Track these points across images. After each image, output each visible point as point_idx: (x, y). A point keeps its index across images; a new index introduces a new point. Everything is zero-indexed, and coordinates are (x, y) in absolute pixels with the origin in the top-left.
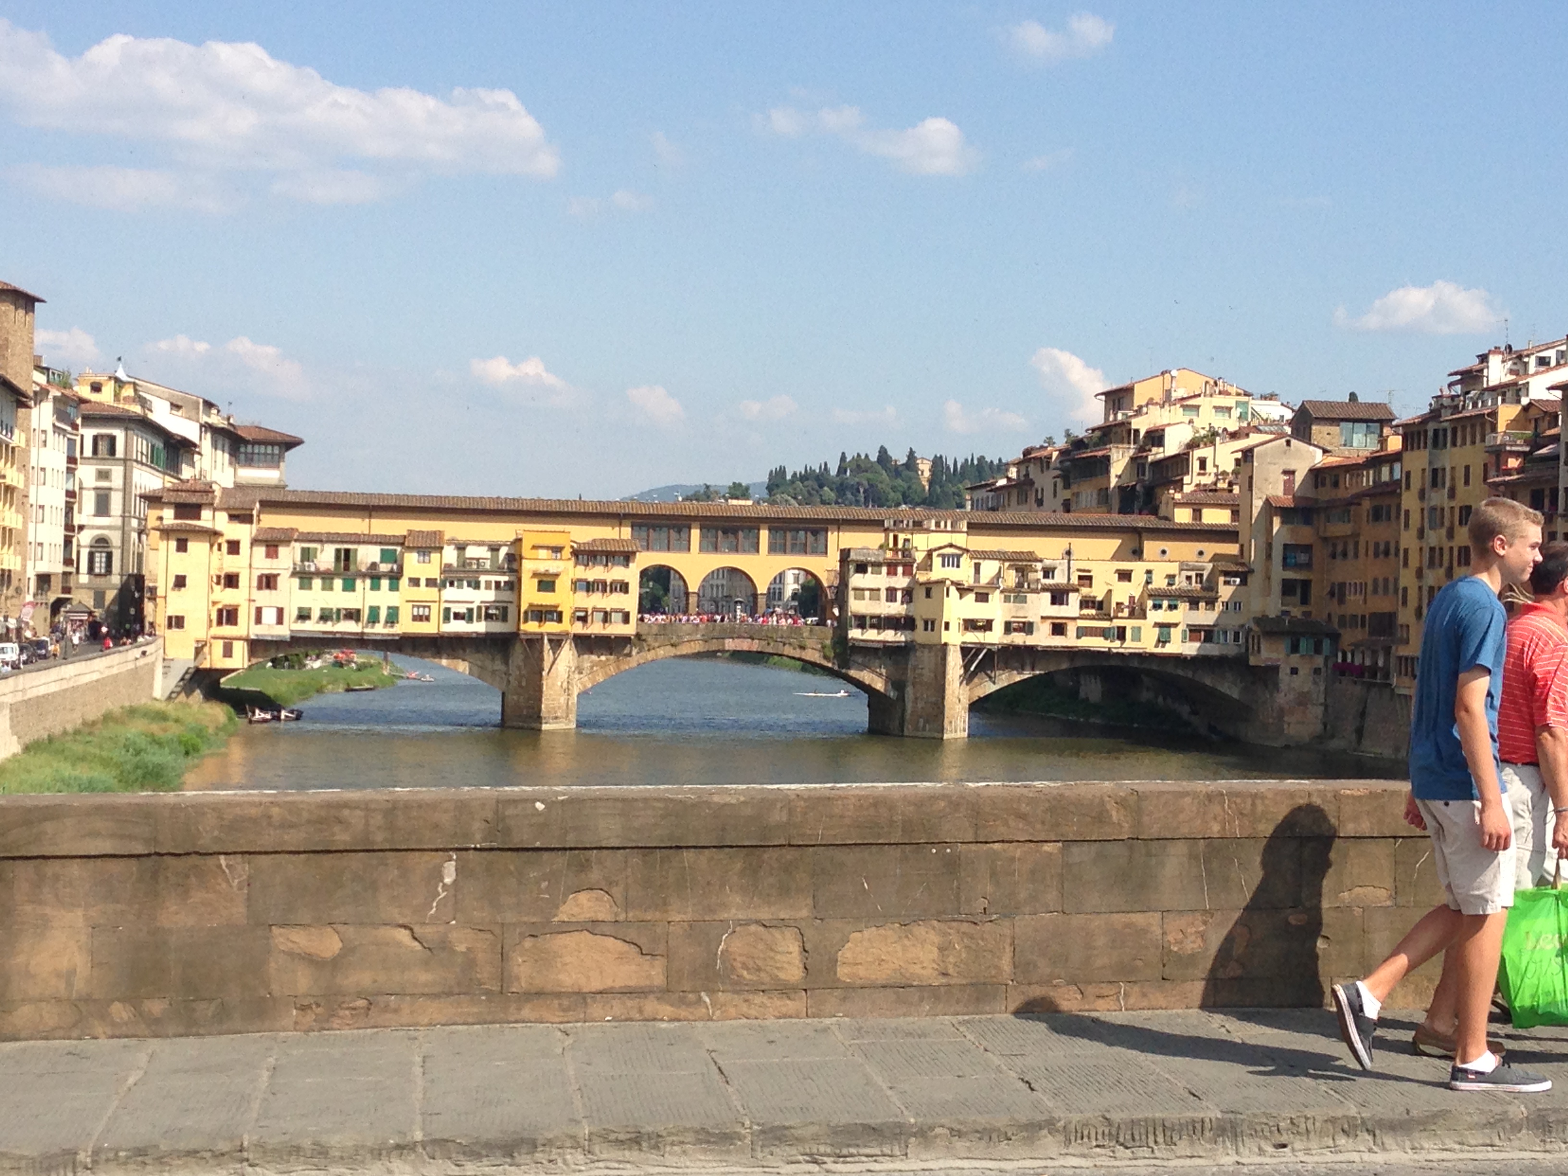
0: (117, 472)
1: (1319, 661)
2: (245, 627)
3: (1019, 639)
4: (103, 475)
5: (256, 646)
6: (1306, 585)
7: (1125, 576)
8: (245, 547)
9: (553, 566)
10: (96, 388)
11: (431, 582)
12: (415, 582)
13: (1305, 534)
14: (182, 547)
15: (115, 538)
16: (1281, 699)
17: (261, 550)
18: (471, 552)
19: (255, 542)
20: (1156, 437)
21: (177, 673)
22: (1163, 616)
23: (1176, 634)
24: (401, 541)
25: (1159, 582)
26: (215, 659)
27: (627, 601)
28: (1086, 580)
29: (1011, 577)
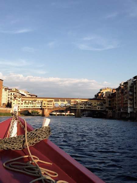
1: (112, 111)
2: (20, 108)
3: (86, 108)
6: (111, 104)
7: (95, 103)
9: (46, 102)
11: (36, 104)
12: (34, 104)
13: (111, 99)
14: (14, 101)
16: (108, 114)
17: (21, 101)
18: (39, 101)
20: (103, 93)
22: (98, 107)
23: (100, 108)
24: (33, 100)
25: (98, 104)
27: (52, 105)
28: (92, 104)
29: (85, 103)
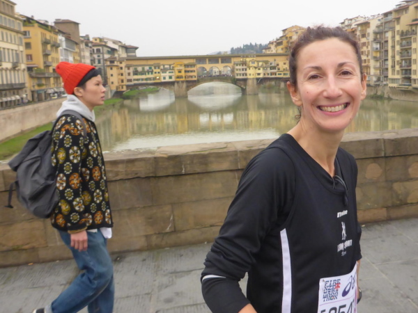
0: (101, 55)
2: (125, 83)
3: (266, 76)
4: (99, 56)
5: (128, 87)
7: (285, 64)
8: (124, 68)
9: (181, 68)
10: (96, 40)
11: (159, 73)
12: (156, 73)
14: (111, 69)
15: (102, 68)
17: (126, 69)
18: (166, 66)
19: (126, 67)
20: (291, 38)
21: (113, 92)
24: (152, 65)
26: (121, 89)
27: (195, 74)
28: (278, 65)
29: (264, 65)
